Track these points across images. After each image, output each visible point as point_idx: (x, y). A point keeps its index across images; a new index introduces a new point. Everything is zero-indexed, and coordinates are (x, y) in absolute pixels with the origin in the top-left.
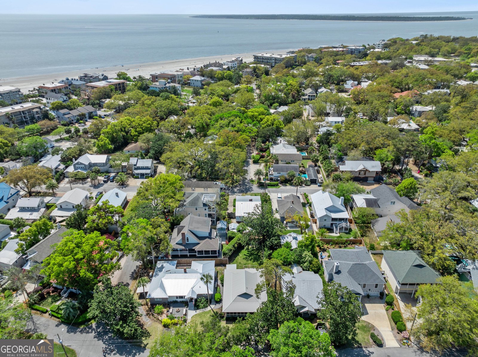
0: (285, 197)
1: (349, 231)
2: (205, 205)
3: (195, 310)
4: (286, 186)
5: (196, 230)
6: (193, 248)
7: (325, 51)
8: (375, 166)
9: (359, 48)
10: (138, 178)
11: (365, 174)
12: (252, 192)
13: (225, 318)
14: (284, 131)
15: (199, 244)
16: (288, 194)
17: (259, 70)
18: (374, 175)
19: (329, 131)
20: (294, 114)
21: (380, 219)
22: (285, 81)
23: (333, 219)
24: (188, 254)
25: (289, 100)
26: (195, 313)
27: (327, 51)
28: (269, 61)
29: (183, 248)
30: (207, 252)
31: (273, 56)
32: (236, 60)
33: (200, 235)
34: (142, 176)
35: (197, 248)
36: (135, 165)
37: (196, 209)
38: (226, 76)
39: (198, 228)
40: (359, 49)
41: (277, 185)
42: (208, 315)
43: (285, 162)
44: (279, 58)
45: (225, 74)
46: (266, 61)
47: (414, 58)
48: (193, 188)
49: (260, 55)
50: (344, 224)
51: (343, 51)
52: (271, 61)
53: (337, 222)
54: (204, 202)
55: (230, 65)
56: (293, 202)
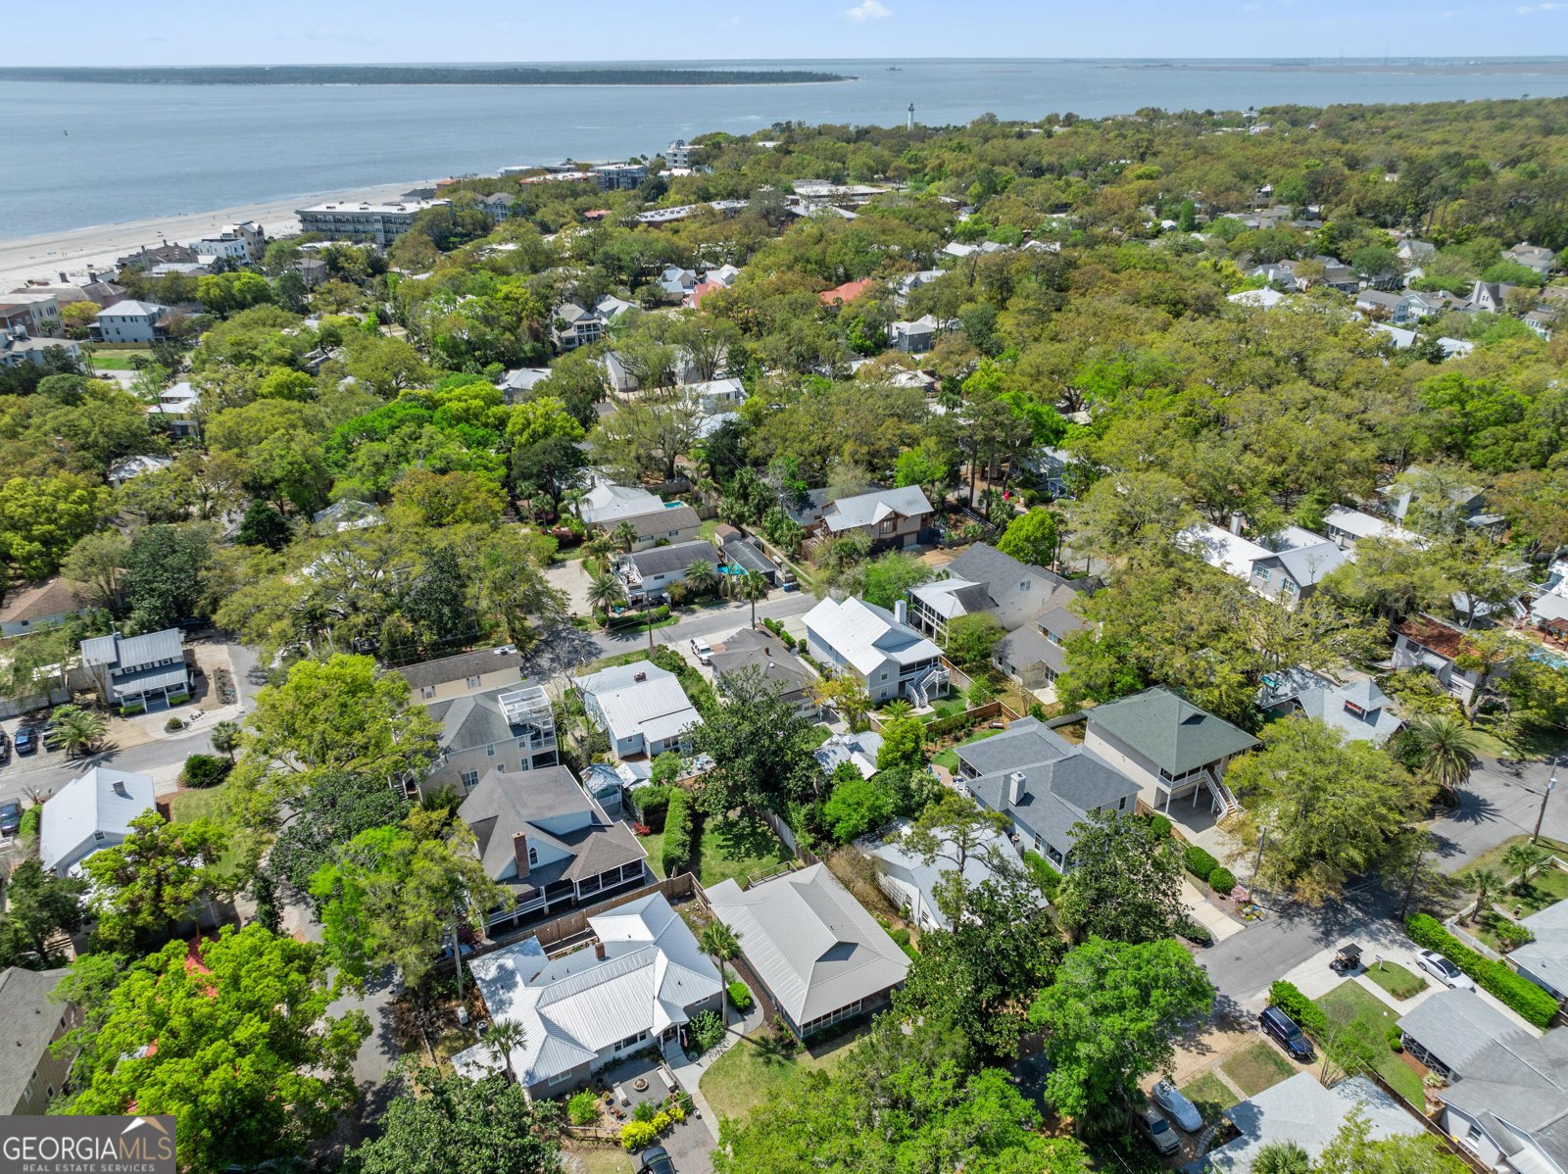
0: (730, 643)
1: (950, 693)
2: (518, 729)
3: (692, 1061)
4: (693, 612)
5: (549, 815)
6: (563, 878)
7: (533, 183)
8: (912, 501)
9: (627, 167)
10: (142, 712)
11: (895, 528)
12: (603, 656)
13: (800, 1044)
14: (586, 447)
15: (573, 857)
16: (733, 632)
17: (348, 258)
18: (917, 527)
19: (731, 423)
20: (583, 390)
21: (1009, 637)
22: (482, 290)
23: (906, 669)
24: (546, 905)
25: (527, 347)
26: (701, 1071)
27: (539, 184)
28: (360, 227)
29: (528, 888)
30: (610, 876)
31: (372, 209)
32: (242, 231)
33: (562, 831)
34: (155, 699)
35: (575, 874)
36: (112, 665)
37: (491, 753)
38: (241, 291)
39: (551, 807)
40: (630, 171)
41: (667, 617)
42: (746, 1058)
43: (652, 542)
44: (397, 216)
45: (237, 284)
46: (350, 227)
47: (797, 190)
48: (428, 689)
49: (322, 208)
50: (935, 676)
51: (586, 179)
52: (368, 227)
53: (915, 675)
54: (516, 720)
55: (222, 250)
56: (767, 650)
